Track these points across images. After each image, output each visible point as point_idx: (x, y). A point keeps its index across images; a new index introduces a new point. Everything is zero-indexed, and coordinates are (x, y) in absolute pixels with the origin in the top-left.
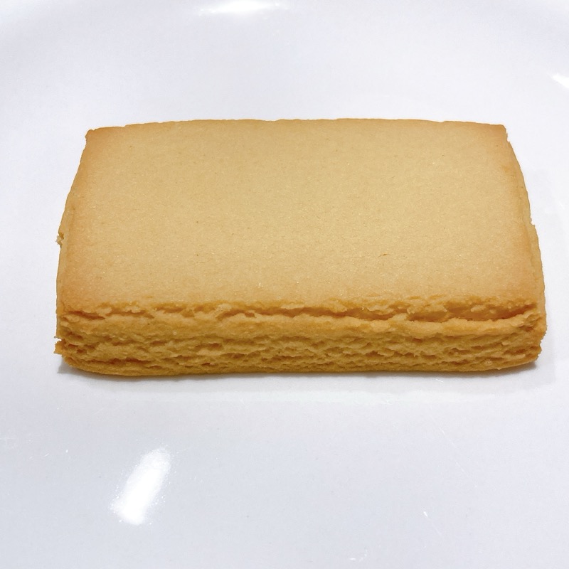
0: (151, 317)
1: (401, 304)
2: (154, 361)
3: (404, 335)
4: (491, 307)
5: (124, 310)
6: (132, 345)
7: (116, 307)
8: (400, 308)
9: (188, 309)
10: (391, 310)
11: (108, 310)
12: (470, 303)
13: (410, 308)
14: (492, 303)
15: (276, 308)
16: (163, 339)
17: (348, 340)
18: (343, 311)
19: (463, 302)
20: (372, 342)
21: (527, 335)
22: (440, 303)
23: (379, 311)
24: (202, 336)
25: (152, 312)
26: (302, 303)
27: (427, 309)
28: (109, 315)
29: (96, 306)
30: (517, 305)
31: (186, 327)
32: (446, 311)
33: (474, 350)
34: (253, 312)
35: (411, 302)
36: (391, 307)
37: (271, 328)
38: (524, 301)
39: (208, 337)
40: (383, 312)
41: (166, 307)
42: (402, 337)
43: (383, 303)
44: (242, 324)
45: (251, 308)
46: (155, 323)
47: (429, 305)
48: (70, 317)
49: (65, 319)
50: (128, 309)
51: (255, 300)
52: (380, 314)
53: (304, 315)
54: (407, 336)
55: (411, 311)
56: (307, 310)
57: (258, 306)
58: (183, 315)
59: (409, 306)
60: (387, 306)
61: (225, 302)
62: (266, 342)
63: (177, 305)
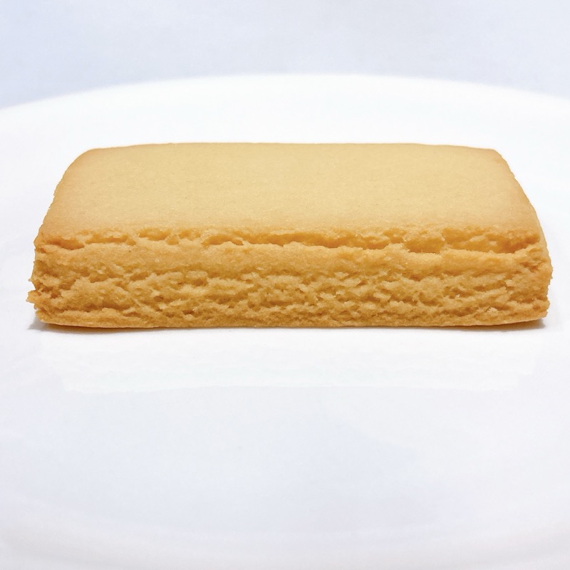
0: (133, 243)
1: (396, 231)
2: (134, 304)
3: (401, 268)
4: (491, 238)
5: (105, 237)
6: (110, 280)
7: (97, 233)
8: (395, 236)
9: (172, 235)
10: (386, 238)
11: (89, 237)
12: (469, 232)
13: (406, 236)
14: (491, 232)
15: (265, 235)
16: (144, 270)
17: (340, 275)
18: (336, 238)
19: (461, 229)
20: (367, 278)
21: (532, 276)
22: (437, 230)
23: (373, 238)
24: (186, 268)
25: (135, 238)
26: (293, 229)
27: (424, 236)
28: (89, 242)
29: (77, 232)
30: (518, 236)
31: (168, 254)
32: (443, 240)
33: (476, 292)
34: (241, 239)
35: (406, 229)
36: (386, 234)
37: (260, 256)
38: (526, 232)
39: (192, 268)
40: (377, 240)
41: (149, 233)
42: (399, 271)
43: (377, 230)
44: (228, 251)
45: (238, 234)
46: (136, 250)
47: (425, 233)
48: (48, 247)
49: (43, 251)
50: (109, 235)
51: (243, 226)
52: (374, 241)
53: (294, 243)
54: (404, 269)
55: (406, 239)
56: (297, 238)
57: (246, 232)
58: (167, 242)
59: (405, 233)
60: (381, 233)
61: (211, 227)
62: (254, 275)
63: (161, 230)
